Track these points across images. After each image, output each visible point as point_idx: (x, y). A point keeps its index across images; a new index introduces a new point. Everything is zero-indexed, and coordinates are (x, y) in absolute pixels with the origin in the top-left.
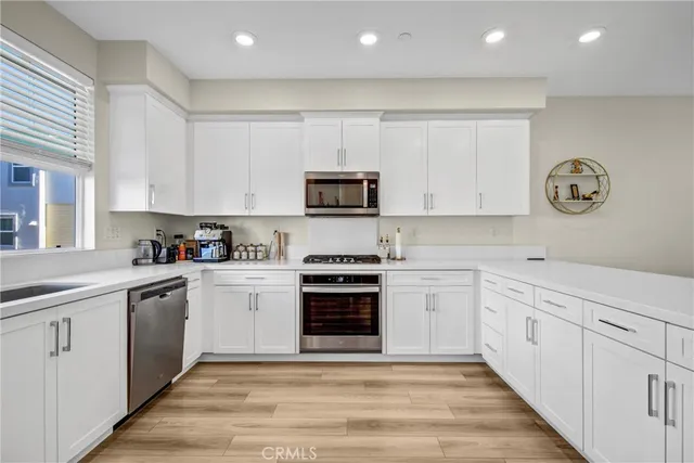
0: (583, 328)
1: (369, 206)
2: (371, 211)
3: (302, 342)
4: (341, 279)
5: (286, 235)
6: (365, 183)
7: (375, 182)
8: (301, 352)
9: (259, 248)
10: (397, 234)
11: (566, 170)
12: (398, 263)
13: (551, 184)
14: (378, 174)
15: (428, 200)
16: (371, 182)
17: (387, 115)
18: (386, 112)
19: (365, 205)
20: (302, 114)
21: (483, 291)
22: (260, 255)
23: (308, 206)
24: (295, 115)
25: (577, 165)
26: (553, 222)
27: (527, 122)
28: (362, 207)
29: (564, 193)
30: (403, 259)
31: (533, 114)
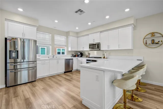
6: (97, 45)
11: (149, 36)
14: (99, 43)
17: (101, 32)
19: (97, 48)
24: (88, 35)
30: (107, 58)
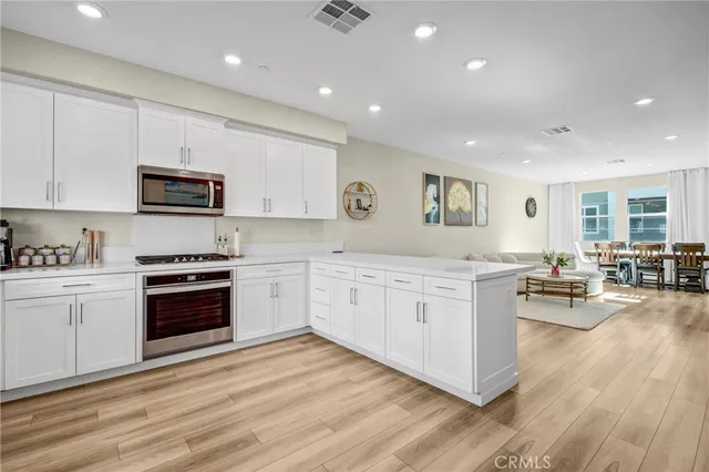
0: (385, 287)
1: (214, 207)
2: (216, 211)
3: (144, 348)
4: (193, 278)
5: (101, 234)
6: (211, 184)
7: (221, 184)
8: (144, 359)
9: (61, 251)
10: (236, 234)
11: (354, 189)
12: (237, 260)
13: (346, 198)
14: (223, 177)
15: (267, 203)
16: (216, 183)
17: (232, 123)
18: (231, 120)
19: (211, 204)
20: (136, 101)
21: (312, 277)
22: (64, 259)
23: (144, 203)
25: (361, 186)
26: (349, 226)
27: (335, 152)
28: (207, 207)
29: (354, 205)
30: (241, 256)
31: (338, 146)
